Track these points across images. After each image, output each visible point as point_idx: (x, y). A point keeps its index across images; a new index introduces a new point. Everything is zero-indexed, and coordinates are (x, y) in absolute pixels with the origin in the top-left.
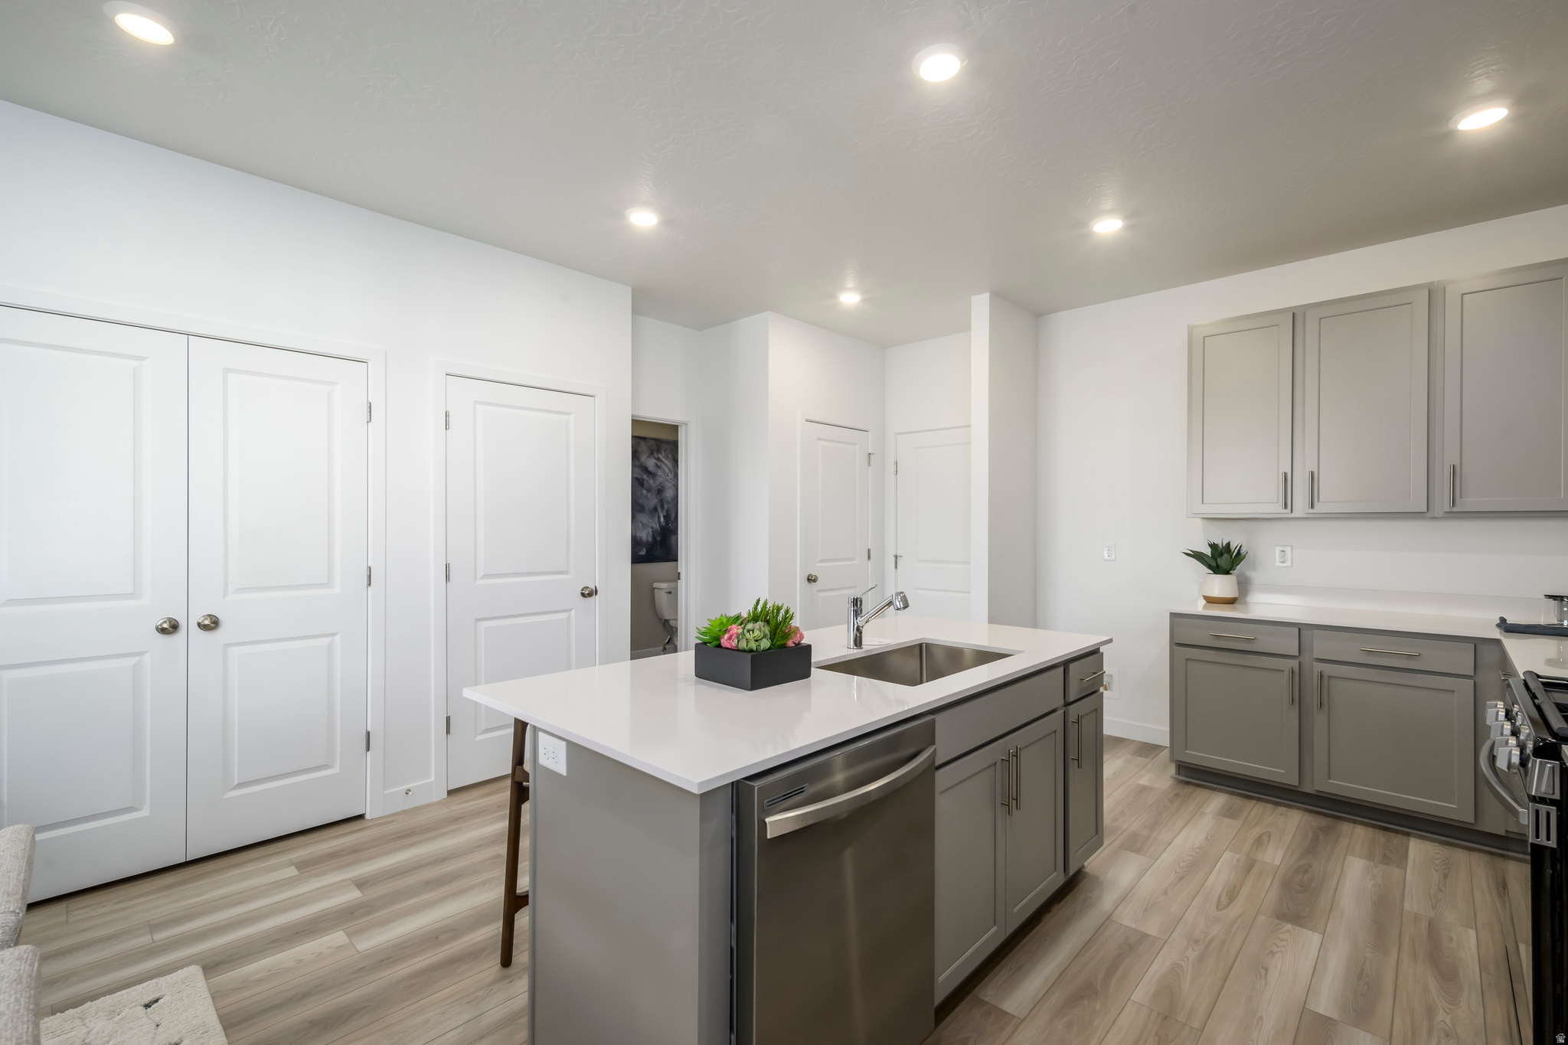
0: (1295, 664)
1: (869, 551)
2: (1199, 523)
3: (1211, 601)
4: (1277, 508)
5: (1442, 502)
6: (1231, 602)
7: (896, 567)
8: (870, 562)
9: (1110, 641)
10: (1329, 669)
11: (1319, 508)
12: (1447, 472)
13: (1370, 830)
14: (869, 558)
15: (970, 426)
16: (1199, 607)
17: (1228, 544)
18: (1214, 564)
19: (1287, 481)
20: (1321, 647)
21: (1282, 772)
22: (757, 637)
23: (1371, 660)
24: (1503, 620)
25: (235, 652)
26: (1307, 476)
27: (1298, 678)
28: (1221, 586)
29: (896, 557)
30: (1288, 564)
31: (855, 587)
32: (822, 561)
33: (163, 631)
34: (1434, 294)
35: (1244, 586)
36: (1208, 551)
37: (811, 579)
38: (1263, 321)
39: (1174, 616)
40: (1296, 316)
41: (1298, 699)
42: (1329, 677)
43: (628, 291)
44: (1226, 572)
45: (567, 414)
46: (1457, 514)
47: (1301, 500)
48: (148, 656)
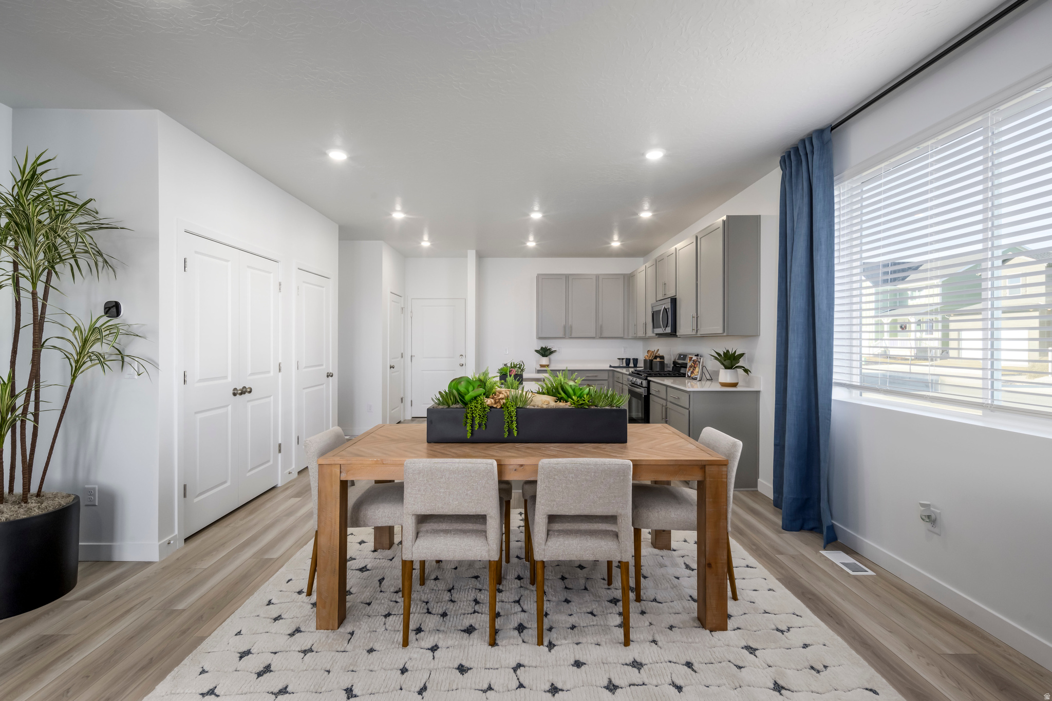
1: (402, 354)
2: (538, 340)
3: (541, 366)
4: (562, 336)
5: (599, 335)
6: (547, 366)
7: (411, 361)
8: (402, 360)
11: (571, 335)
12: (600, 326)
14: (402, 357)
16: (538, 367)
17: (546, 347)
18: (542, 354)
19: (564, 327)
23: (588, 379)
26: (570, 326)
28: (544, 361)
29: (412, 356)
30: (561, 354)
31: (399, 371)
32: (392, 359)
33: (235, 394)
34: (599, 276)
35: (550, 361)
36: (540, 349)
37: (391, 367)
38: (558, 277)
43: (337, 226)
44: (547, 356)
45: (323, 287)
46: (601, 338)
47: (568, 334)
48: (230, 407)
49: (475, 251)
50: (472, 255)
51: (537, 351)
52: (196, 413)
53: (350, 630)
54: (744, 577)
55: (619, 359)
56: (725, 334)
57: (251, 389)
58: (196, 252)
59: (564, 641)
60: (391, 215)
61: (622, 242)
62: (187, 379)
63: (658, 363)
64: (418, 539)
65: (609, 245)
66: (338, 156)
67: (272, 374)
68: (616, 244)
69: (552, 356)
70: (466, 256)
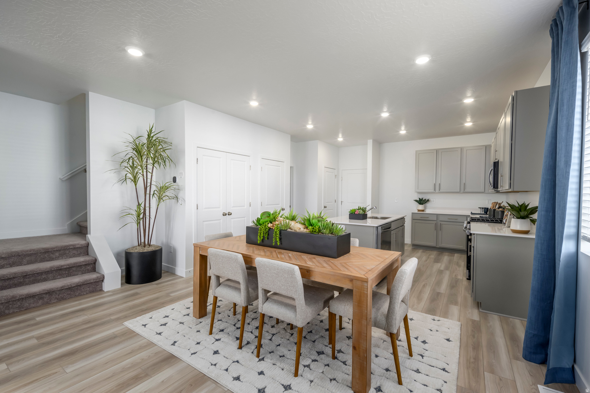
0: (436, 222)
1: (335, 200)
2: (416, 193)
3: (419, 210)
4: (433, 191)
5: (462, 191)
6: (423, 211)
7: (341, 204)
8: (336, 203)
9: (406, 216)
10: (442, 223)
11: (441, 191)
12: (463, 184)
13: (449, 253)
14: (335, 202)
15: (367, 169)
16: (416, 212)
17: (423, 198)
18: (420, 202)
19: (435, 185)
20: (441, 218)
21: (432, 244)
22: (361, 212)
23: (449, 220)
24: (471, 212)
25: (233, 220)
26: (439, 184)
27: (436, 225)
28: (421, 207)
29: (342, 202)
30: (434, 202)
31: (332, 209)
32: (327, 203)
33: (223, 215)
34: (462, 149)
35: (425, 208)
36: (418, 200)
37: (325, 207)
38: (430, 151)
39: (412, 213)
40: (437, 151)
41: (436, 229)
42: (442, 224)
43: (290, 136)
44: (422, 204)
45: (280, 167)
46: (465, 192)
47: (437, 189)
48: (221, 220)
49: (372, 140)
50: (370, 142)
51: (416, 201)
52: (203, 221)
53: (201, 321)
54: (428, 374)
55: (479, 208)
56: (510, 190)
57: (231, 213)
58: (203, 155)
59: (269, 361)
60: (306, 126)
61: (473, 122)
62: (198, 207)
63: (500, 212)
64: (219, 287)
65: (463, 125)
66: (254, 104)
67: (246, 207)
68: (469, 124)
69: (428, 205)
70: (366, 144)
